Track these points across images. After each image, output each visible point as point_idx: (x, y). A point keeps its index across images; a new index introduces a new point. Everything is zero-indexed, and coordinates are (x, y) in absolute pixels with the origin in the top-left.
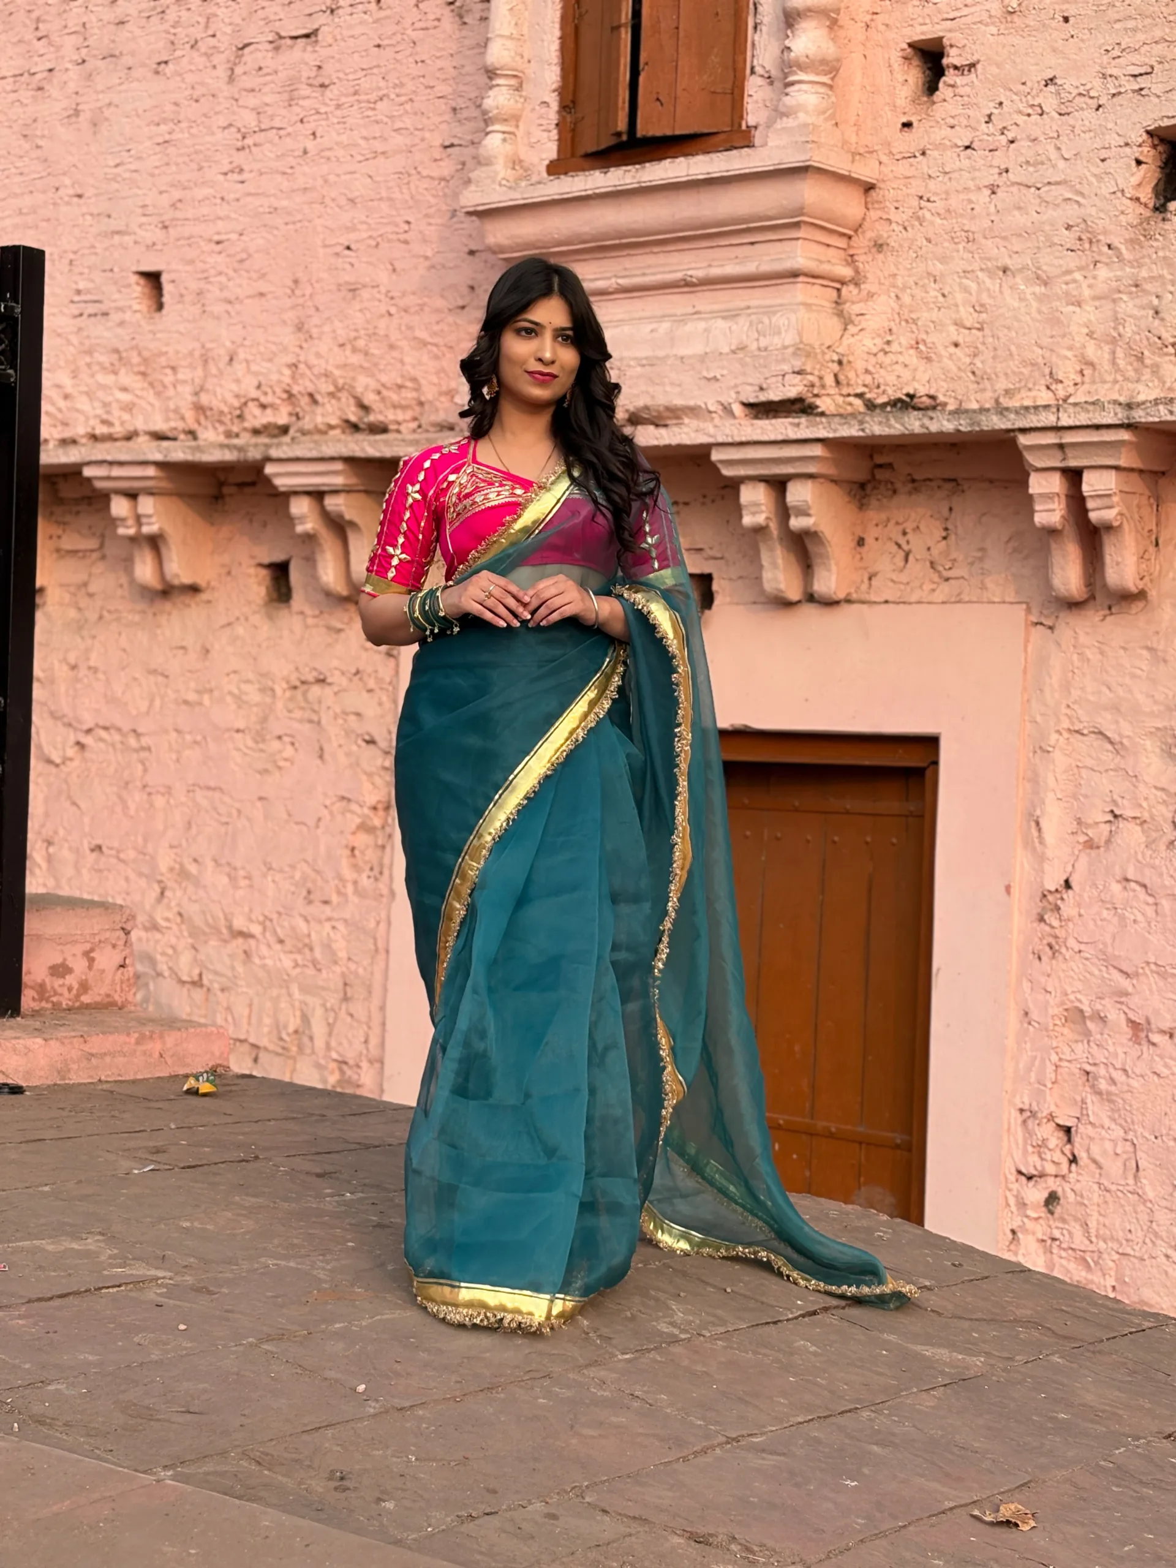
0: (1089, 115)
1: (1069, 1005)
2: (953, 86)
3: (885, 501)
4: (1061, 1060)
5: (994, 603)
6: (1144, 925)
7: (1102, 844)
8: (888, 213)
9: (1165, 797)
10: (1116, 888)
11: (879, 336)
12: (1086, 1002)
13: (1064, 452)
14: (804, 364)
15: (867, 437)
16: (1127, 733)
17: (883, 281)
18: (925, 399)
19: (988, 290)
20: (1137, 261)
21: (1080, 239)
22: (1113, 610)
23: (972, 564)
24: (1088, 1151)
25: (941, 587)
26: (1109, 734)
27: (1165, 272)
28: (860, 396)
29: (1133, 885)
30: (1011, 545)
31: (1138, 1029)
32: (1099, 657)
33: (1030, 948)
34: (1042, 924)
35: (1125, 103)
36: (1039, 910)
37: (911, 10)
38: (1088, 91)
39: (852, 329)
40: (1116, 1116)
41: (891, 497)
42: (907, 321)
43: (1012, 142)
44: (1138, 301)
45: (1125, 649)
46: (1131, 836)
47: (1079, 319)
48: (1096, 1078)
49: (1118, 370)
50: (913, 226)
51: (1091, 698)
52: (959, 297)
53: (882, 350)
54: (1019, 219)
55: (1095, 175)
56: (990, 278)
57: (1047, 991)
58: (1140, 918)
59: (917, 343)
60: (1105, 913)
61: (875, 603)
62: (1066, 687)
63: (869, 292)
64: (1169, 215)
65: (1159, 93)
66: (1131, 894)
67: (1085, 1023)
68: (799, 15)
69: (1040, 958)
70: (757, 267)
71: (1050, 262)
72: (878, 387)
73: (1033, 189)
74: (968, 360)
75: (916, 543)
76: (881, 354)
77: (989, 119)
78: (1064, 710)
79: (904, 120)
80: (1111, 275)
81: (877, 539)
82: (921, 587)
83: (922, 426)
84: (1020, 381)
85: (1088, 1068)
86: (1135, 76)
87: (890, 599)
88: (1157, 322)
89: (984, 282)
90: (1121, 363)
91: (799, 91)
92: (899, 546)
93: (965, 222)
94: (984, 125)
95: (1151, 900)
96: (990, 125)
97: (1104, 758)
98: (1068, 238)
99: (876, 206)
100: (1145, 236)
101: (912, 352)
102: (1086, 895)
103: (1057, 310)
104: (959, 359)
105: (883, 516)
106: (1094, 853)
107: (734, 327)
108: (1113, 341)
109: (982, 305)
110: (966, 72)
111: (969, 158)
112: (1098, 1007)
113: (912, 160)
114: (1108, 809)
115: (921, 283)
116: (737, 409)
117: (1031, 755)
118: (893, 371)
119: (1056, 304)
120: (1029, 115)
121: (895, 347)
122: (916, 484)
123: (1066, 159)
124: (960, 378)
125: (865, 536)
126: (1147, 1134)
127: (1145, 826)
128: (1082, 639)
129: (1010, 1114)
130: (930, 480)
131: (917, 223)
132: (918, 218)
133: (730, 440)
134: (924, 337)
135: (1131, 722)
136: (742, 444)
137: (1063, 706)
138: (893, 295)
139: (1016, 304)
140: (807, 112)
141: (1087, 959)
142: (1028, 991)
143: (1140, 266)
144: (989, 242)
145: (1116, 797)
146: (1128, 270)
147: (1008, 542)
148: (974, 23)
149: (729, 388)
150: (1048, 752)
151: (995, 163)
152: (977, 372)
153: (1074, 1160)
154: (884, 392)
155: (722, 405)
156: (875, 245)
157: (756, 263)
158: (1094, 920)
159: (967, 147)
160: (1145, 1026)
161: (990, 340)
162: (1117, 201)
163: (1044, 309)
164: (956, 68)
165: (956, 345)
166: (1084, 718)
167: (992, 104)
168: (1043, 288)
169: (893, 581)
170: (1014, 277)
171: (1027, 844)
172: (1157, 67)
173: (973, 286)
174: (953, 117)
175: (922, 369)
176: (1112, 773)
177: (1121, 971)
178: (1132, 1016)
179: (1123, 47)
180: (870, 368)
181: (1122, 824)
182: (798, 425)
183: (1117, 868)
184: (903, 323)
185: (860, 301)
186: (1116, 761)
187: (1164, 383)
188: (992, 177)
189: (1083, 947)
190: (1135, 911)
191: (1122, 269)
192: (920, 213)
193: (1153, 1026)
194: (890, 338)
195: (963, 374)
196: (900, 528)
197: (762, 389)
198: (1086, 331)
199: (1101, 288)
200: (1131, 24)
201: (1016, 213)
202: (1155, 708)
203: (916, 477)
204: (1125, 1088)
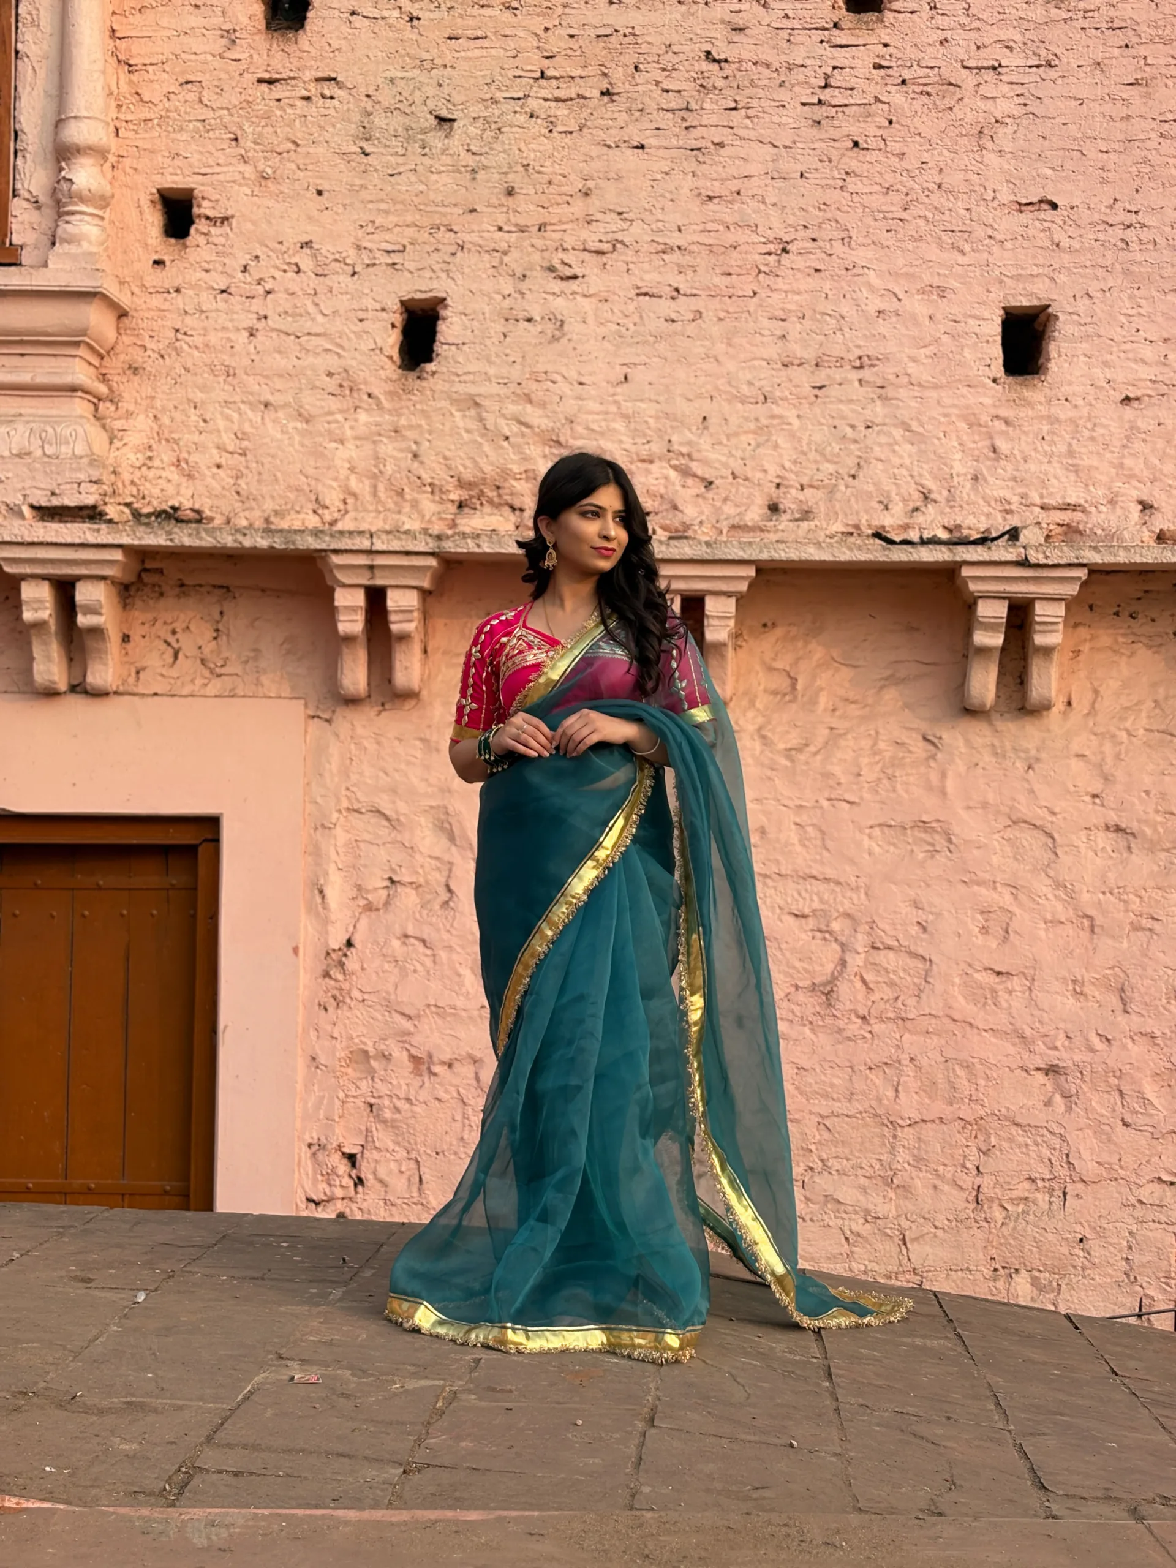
0: (345, 279)
1: (354, 1048)
2: (206, 234)
3: (151, 602)
4: (347, 1096)
5: (270, 697)
6: (423, 973)
7: (381, 906)
8: (143, 340)
9: (439, 865)
10: (396, 943)
11: (140, 451)
12: (370, 1044)
13: (373, 572)
14: (101, 475)
15: (176, 547)
16: (403, 811)
17: (139, 401)
18: (188, 512)
19: (251, 421)
20: (396, 410)
21: (341, 386)
22: (387, 706)
23: (246, 662)
24: (375, 1173)
25: (213, 682)
26: (387, 812)
27: (423, 423)
28: (128, 505)
29: (412, 940)
30: (285, 646)
31: (421, 1064)
32: (375, 746)
33: (317, 1001)
34: (327, 980)
35: (380, 274)
36: (324, 967)
37: (160, 159)
38: (344, 259)
39: (117, 443)
40: (400, 1139)
41: (158, 599)
42: (167, 440)
43: (269, 292)
44: (396, 445)
45: (400, 740)
46: (408, 898)
47: (343, 455)
48: (380, 1109)
49: (379, 501)
50: (170, 356)
51: (369, 781)
52: (221, 424)
53: (144, 464)
54: (281, 362)
55: (354, 332)
56: (252, 410)
57: (332, 1037)
58: (419, 968)
59: (178, 461)
60: (386, 966)
61: (143, 695)
62: (345, 773)
63: (127, 411)
64: (425, 375)
65: (412, 269)
66: (410, 948)
67: (368, 1062)
68: (78, 151)
69: (326, 1009)
70: (32, 379)
71: (311, 402)
72: (144, 498)
73: (292, 337)
74: (232, 481)
75: (187, 644)
76: (144, 469)
77: (245, 269)
78: (344, 792)
79: (156, 257)
80: (371, 420)
81: (144, 637)
82: (193, 681)
83: (235, 541)
84: (286, 503)
85: (372, 1101)
86: (388, 252)
87: (159, 692)
88: (416, 464)
89: (246, 413)
90: (382, 495)
91: (81, 221)
92: (169, 644)
93: (225, 357)
94: (240, 275)
95: (429, 952)
96: (247, 274)
97: (380, 833)
98: (331, 384)
99: (128, 332)
100: (404, 390)
101: (173, 468)
102: (368, 951)
103: (321, 445)
104: (223, 480)
105: (149, 616)
106: (373, 914)
107: (12, 433)
108: (374, 477)
109: (244, 433)
110: (218, 224)
111: (226, 301)
112: (383, 1047)
113: (165, 295)
114: (387, 876)
115: (181, 407)
116: (26, 510)
117: (312, 831)
118: (157, 484)
119: (319, 439)
120: (285, 271)
121: (156, 463)
122: (183, 589)
123: (324, 315)
124: (224, 496)
125: (131, 633)
126: (429, 1151)
127: (420, 890)
128: (360, 731)
129: (300, 1149)
130: (201, 586)
131: (174, 353)
132: (176, 349)
133: (20, 540)
134: (186, 455)
135: (406, 802)
136: (32, 544)
137: (343, 788)
138: (151, 415)
139: (279, 436)
140: (90, 242)
141: (370, 1007)
142: (314, 1038)
143: (399, 415)
144: (251, 378)
145: (394, 866)
146: (387, 417)
147: (282, 644)
148: (228, 182)
149: (15, 491)
150: (330, 828)
151: (254, 308)
152: (242, 492)
153: (359, 1181)
154: (149, 503)
155: (7, 505)
156: (130, 367)
157: (31, 375)
158: (377, 973)
159: (223, 292)
160: (426, 1059)
161: (254, 465)
162: (376, 358)
163: (307, 442)
164: (208, 218)
165: (219, 466)
166: (362, 799)
167: (248, 257)
168: (305, 426)
169: (162, 675)
170: (276, 411)
171: (310, 909)
172: (409, 248)
173: (235, 416)
174: (208, 262)
175: (184, 485)
176: (388, 845)
177: (403, 1014)
178: (414, 1051)
179: (377, 224)
180: (136, 480)
181: (400, 889)
182: (98, 530)
183: (397, 926)
184: (163, 442)
185: (120, 418)
186: (393, 835)
187: (423, 516)
188: (251, 321)
189: (366, 996)
190: (415, 963)
191: (381, 416)
192: (178, 344)
193: (435, 1059)
194: (149, 454)
195: (228, 494)
196: (170, 628)
197: (53, 494)
198: (347, 465)
199: (362, 430)
200: (383, 206)
201: (277, 356)
202: (429, 790)
203: (186, 582)
204: (410, 1114)
